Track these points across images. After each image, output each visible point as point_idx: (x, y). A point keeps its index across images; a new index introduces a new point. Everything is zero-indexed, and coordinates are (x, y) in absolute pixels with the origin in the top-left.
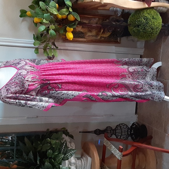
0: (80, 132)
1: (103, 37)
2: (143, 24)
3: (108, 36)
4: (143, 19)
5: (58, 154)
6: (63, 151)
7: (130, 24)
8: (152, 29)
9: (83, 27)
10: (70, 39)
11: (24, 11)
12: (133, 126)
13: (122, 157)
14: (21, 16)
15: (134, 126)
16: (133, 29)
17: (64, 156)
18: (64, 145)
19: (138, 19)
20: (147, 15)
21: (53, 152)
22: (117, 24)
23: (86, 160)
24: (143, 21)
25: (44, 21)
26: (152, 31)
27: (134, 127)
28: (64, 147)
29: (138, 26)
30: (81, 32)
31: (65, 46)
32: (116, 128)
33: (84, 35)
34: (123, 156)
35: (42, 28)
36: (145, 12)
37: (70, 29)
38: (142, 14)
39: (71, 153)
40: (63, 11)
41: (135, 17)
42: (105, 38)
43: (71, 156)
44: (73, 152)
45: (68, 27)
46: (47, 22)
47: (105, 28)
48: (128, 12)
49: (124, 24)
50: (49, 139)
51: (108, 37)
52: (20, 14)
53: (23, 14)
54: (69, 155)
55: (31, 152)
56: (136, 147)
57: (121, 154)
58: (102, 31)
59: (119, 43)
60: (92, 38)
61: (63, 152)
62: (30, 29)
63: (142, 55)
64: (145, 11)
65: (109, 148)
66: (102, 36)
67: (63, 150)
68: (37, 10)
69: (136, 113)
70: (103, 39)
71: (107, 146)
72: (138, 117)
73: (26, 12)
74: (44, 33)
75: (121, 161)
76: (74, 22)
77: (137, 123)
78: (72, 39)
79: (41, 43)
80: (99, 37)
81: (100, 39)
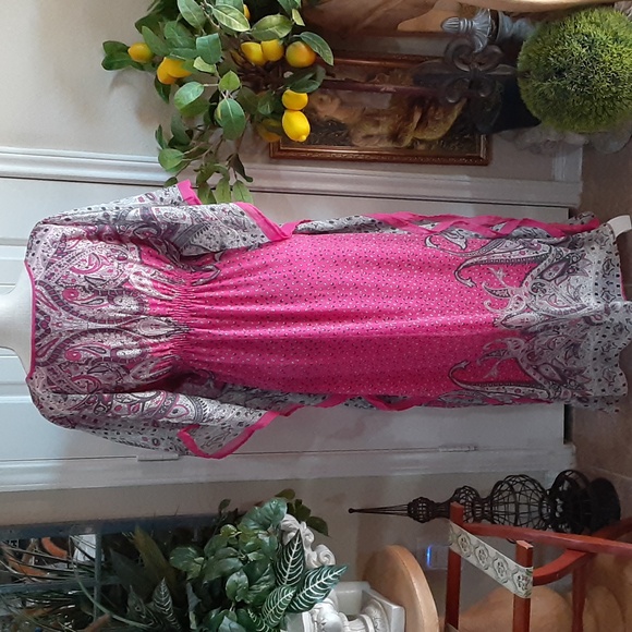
0: (351, 511)
1: (422, 141)
2: (577, 61)
3: (440, 135)
4: (575, 44)
5: (271, 589)
6: (290, 577)
7: (528, 72)
8: (615, 80)
9: (342, 103)
10: (299, 136)
11: (119, 47)
12: (562, 483)
13: (530, 585)
14: (108, 65)
15: (566, 484)
16: (537, 87)
17: (295, 595)
18: (294, 551)
19: (557, 45)
20: (589, 29)
21: (251, 582)
22: (475, 70)
23: (382, 620)
24: (576, 54)
25: (199, 64)
26: (614, 89)
27: (565, 488)
28: (291, 559)
29: (560, 73)
30: (338, 123)
31: (278, 177)
32: (493, 493)
33: (348, 135)
34: (537, 582)
35: (191, 93)
36: (584, 18)
37: (296, 99)
38: (573, 27)
39: (322, 580)
40: (269, 22)
41: (544, 42)
42: (430, 143)
43: (324, 591)
44: (330, 577)
45: (288, 91)
46: (210, 69)
47: (429, 107)
48: (513, 35)
49: (504, 70)
50: (230, 526)
51: (440, 140)
52: (102, 58)
53: (115, 57)
54: (315, 589)
55: (163, 585)
56: (583, 554)
57: (528, 572)
58: (417, 117)
59: (485, 163)
60: (381, 146)
61: (288, 583)
62: (142, 114)
63: (576, 207)
64: (583, 14)
65: (472, 560)
66: (419, 136)
67: (288, 573)
68: (171, 29)
69: (567, 437)
70: (421, 147)
71: (464, 554)
72: (577, 455)
73: (125, 49)
74: (196, 129)
75: (528, 601)
76: (311, 72)
77: (573, 471)
78: (304, 138)
79: (187, 156)
80: (407, 142)
81: (411, 147)
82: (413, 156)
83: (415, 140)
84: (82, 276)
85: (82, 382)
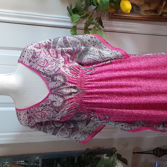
0: (134, 153)
66: (164, 11)
70: (165, 15)
80: (160, 13)
81: (161, 15)
82: (162, 19)
83: (163, 13)
84: (42, 68)
85: (40, 114)
